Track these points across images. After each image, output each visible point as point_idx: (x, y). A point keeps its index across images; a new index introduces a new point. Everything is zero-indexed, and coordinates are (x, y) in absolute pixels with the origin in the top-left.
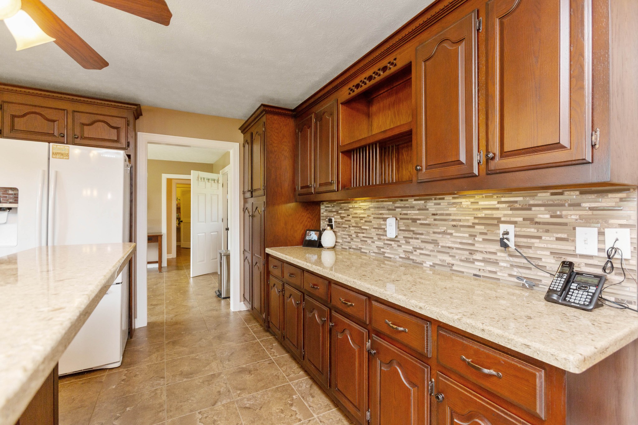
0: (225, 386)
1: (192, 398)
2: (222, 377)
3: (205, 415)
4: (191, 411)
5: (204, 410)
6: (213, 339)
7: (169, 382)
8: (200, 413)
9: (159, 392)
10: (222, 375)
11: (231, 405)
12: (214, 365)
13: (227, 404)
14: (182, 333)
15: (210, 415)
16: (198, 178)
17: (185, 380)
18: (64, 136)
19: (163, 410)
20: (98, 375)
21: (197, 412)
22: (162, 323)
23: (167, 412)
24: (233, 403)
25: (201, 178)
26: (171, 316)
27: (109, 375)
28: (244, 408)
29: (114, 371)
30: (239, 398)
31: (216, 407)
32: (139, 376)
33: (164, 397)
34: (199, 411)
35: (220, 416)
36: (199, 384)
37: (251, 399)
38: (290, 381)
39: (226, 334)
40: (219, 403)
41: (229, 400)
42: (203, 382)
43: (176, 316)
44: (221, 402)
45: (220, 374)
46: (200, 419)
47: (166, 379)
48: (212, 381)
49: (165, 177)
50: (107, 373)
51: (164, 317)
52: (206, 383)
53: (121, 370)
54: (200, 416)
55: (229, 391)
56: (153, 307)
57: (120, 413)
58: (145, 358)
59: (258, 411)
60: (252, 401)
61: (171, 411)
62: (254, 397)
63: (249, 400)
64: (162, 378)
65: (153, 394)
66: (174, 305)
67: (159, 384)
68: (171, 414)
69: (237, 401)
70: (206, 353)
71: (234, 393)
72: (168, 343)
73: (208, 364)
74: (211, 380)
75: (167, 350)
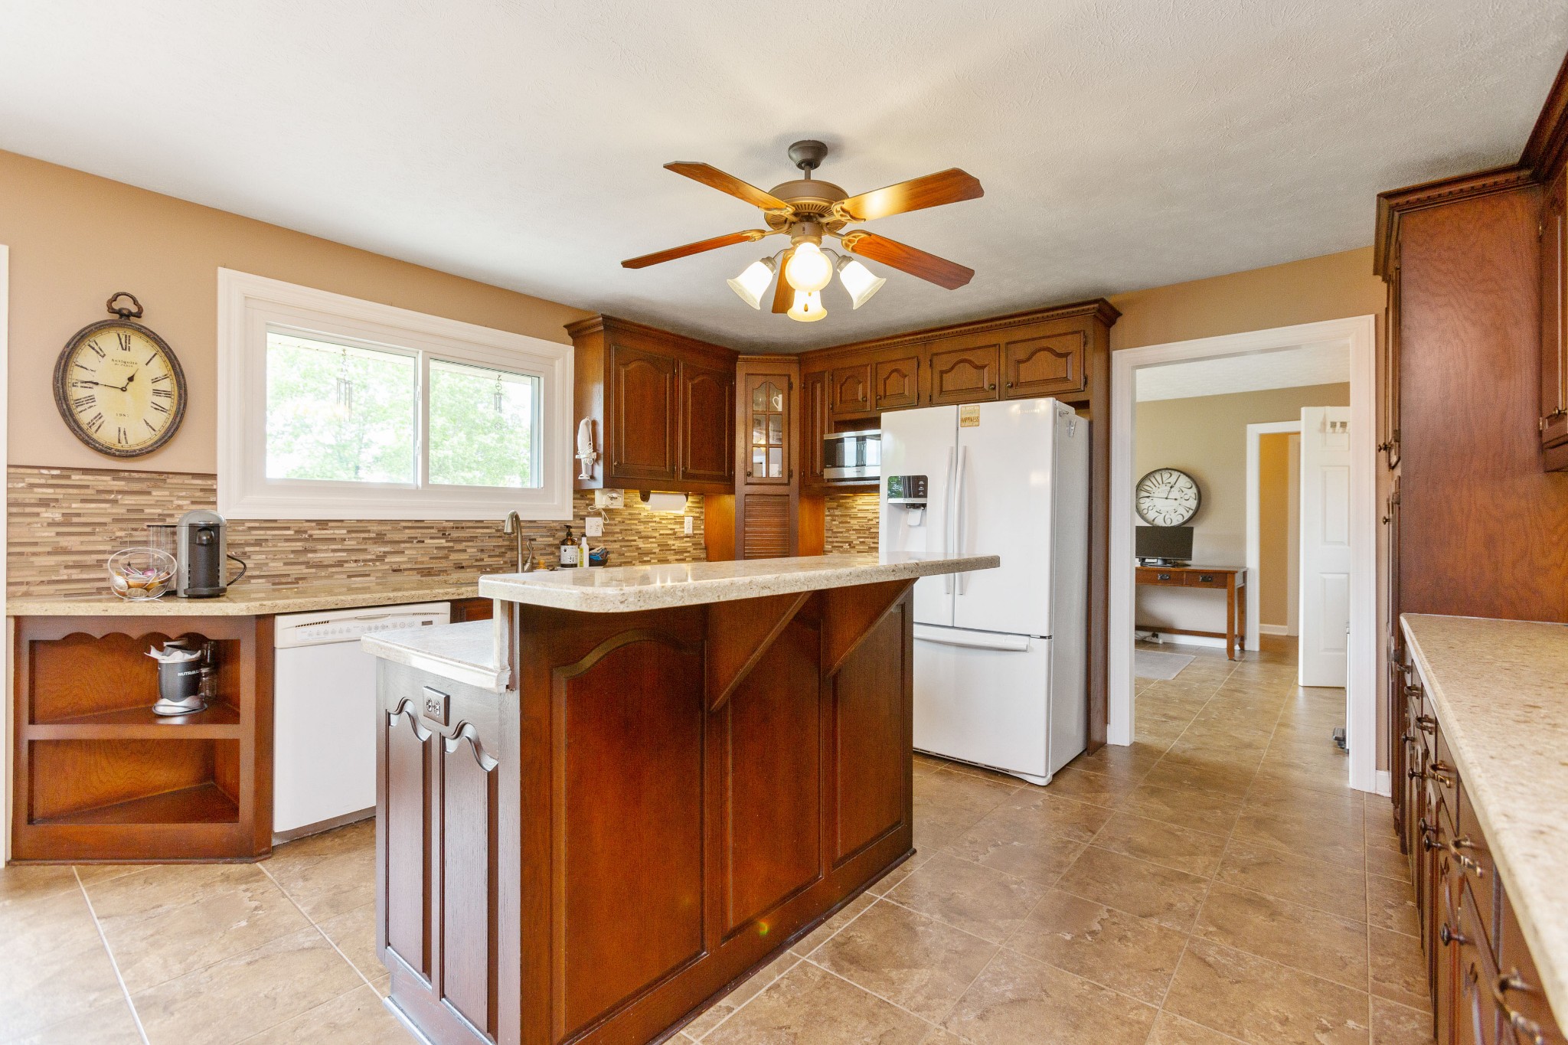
0: (1191, 904)
1: (1114, 885)
2: (1201, 889)
3: (1115, 920)
4: (1098, 900)
5: (1118, 911)
6: (1241, 818)
7: (1097, 842)
8: (1108, 911)
9: (1071, 846)
10: (1203, 885)
11: (1176, 938)
12: (1201, 861)
13: (1169, 930)
14: (1185, 782)
15: (1124, 924)
16: (1324, 424)
17: (1125, 854)
18: (994, 388)
19: (1058, 873)
20: (1012, 784)
21: (1105, 907)
22: (1160, 752)
23: (1062, 878)
24: (1184, 937)
25: (1333, 425)
26: (1187, 746)
27: (1023, 791)
28: (1200, 958)
29: (1033, 789)
30: (1205, 938)
31: (1145, 922)
32: (1061, 812)
33: (1073, 859)
34: (1110, 908)
35: (1139, 937)
36: (1145, 873)
37: (1228, 955)
38: (1373, 992)
39: (1285, 822)
40: (1155, 921)
41: (1179, 928)
42: (1154, 875)
43: (1198, 749)
44: (1161, 921)
45: (1198, 880)
46: (1102, 919)
47: (1095, 836)
48: (1172, 883)
49: (1254, 432)
50: (1023, 787)
51: (1172, 743)
52: (1160, 879)
53: (1043, 791)
54: (1106, 916)
55: (1192, 916)
56: (1164, 719)
57: (1003, 843)
58: (1088, 793)
59: (1225, 981)
60: (1228, 960)
61: (1068, 880)
62: (1238, 957)
63: (1221, 952)
64: (1090, 831)
65: (1060, 845)
66: (1209, 729)
67: (1080, 837)
68: (1065, 883)
69: (1193, 940)
70: (1205, 835)
71: (1199, 924)
72: (1144, 787)
73: (1191, 854)
74: (1172, 881)
75: (1133, 797)
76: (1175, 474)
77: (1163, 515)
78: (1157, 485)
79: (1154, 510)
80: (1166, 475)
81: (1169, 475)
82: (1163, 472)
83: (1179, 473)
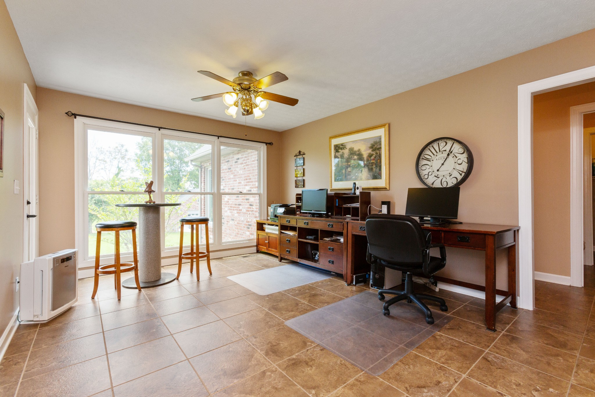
76: (450, 143)
77: (440, 179)
78: (435, 153)
79: (433, 175)
80: (442, 144)
81: (445, 144)
82: (440, 142)
83: (453, 141)
